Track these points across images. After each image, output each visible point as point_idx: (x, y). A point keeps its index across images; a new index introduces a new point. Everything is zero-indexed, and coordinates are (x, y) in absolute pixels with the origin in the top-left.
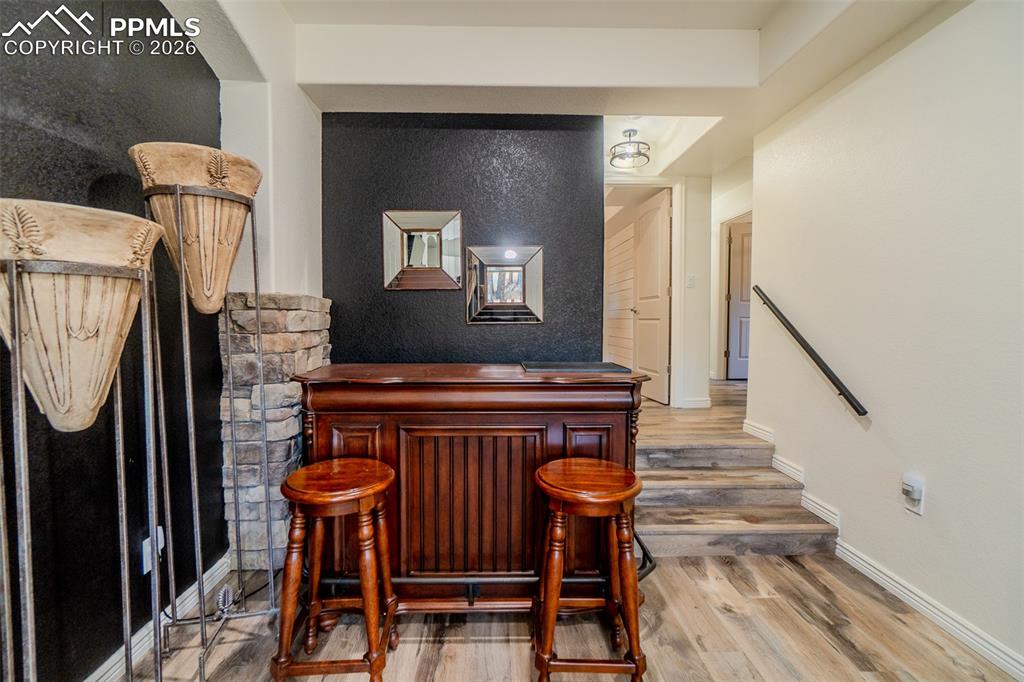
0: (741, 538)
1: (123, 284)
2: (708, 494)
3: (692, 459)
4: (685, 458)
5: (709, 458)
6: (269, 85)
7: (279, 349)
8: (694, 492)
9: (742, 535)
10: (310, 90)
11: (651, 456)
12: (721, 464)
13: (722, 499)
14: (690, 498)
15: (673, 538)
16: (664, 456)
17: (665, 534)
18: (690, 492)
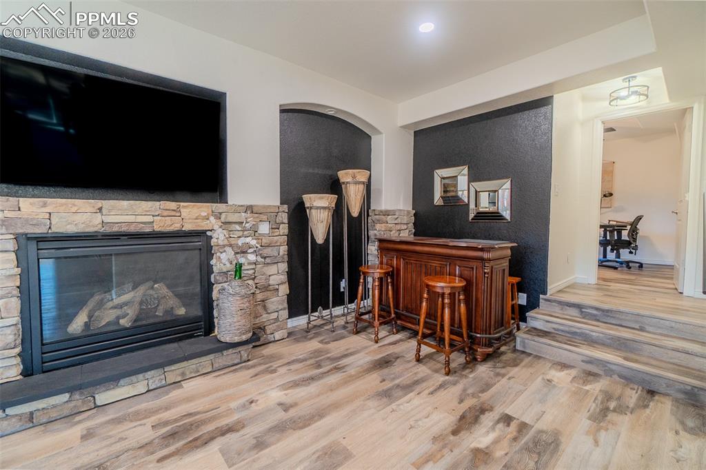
0: (608, 365)
1: (327, 210)
2: (609, 339)
3: (618, 318)
4: (614, 317)
5: (637, 322)
6: (384, 135)
7: (383, 229)
8: (597, 334)
9: (610, 363)
10: (405, 127)
11: (583, 310)
12: (648, 328)
13: (620, 345)
14: (593, 338)
15: (555, 349)
16: (595, 312)
17: (550, 345)
18: (594, 334)
